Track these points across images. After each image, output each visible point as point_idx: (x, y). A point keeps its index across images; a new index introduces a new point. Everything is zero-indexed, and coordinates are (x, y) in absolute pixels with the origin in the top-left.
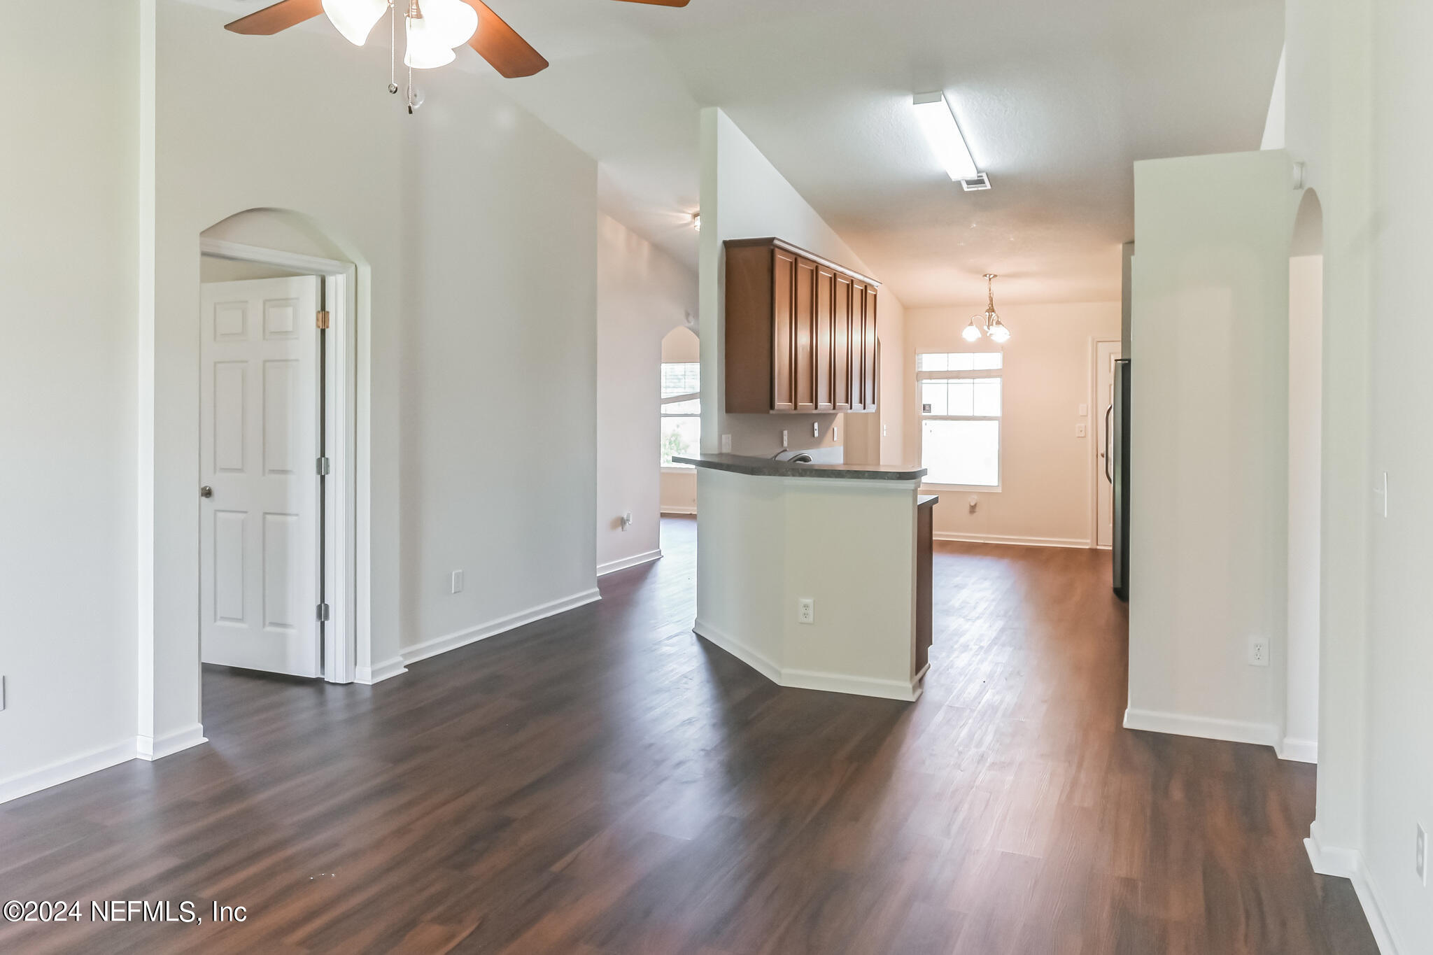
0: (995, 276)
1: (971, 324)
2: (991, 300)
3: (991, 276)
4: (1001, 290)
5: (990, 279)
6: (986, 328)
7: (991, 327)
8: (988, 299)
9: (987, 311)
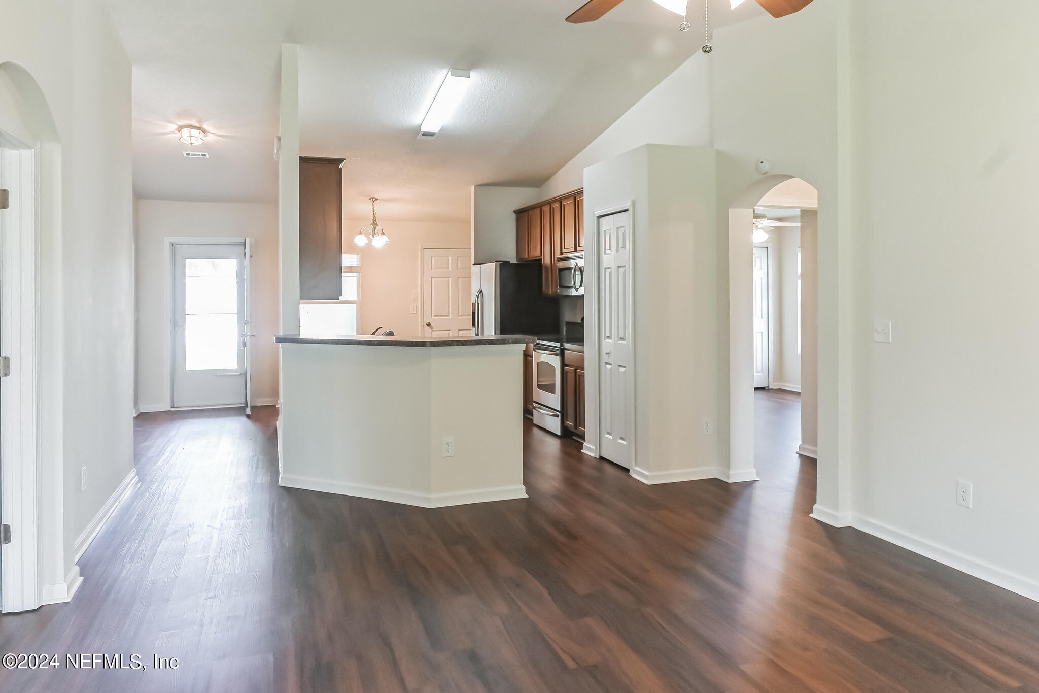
0: (377, 199)
1: (361, 233)
2: (374, 216)
3: (374, 200)
4: (381, 209)
5: (373, 201)
6: (371, 236)
7: (375, 236)
8: (372, 215)
9: (372, 224)
